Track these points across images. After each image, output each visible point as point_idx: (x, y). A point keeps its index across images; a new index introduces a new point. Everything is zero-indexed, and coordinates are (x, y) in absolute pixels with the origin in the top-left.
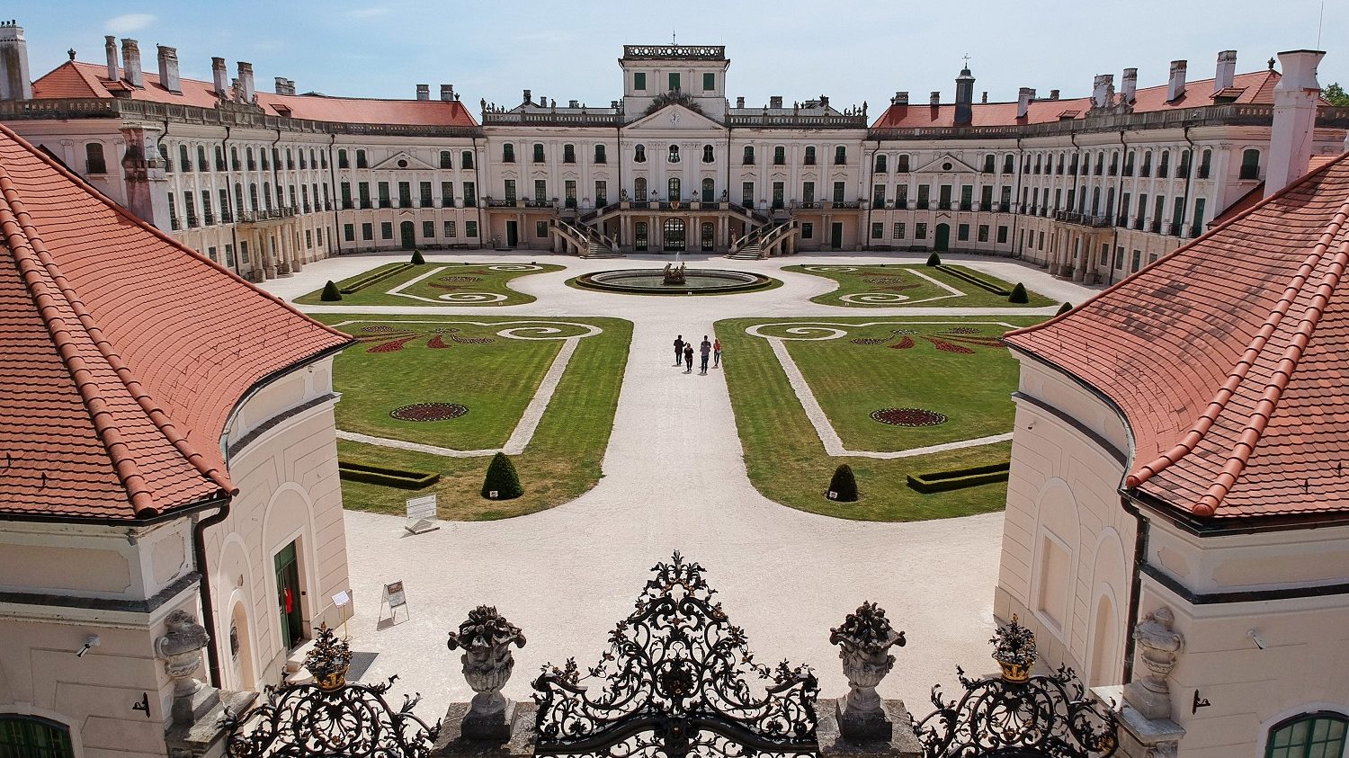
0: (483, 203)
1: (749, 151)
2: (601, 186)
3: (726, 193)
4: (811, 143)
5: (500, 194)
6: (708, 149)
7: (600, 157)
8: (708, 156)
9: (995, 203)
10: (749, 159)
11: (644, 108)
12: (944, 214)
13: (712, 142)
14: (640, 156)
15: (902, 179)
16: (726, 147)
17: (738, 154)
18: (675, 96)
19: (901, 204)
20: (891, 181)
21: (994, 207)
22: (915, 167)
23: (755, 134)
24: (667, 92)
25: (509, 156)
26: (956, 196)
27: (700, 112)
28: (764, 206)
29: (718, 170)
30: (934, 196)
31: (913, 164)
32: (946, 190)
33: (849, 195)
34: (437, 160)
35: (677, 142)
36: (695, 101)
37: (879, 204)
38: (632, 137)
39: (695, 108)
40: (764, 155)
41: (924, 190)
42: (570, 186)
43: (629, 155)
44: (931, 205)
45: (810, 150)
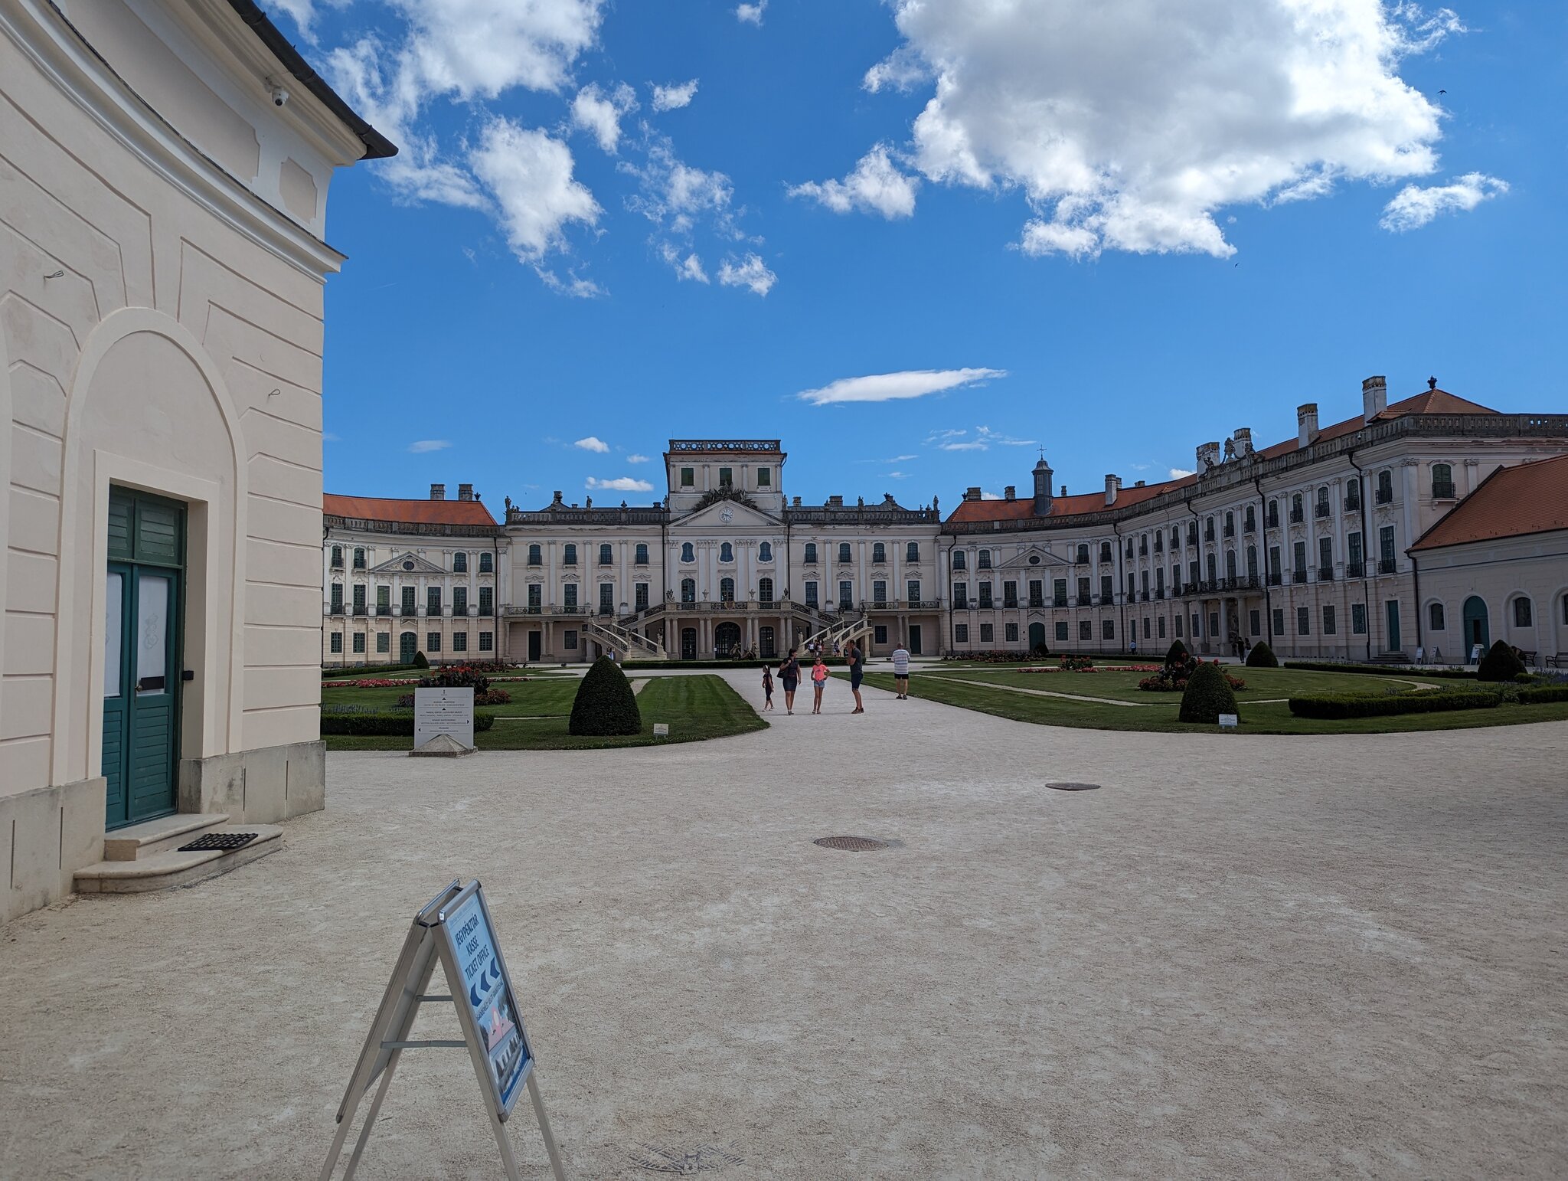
0: (501, 611)
1: (810, 548)
2: (642, 591)
3: (787, 592)
4: (879, 539)
5: (522, 600)
6: (765, 547)
7: (642, 558)
8: (765, 554)
9: (1095, 596)
10: (811, 557)
11: (692, 505)
12: (1036, 612)
13: (769, 539)
14: (688, 554)
15: (984, 576)
16: (785, 545)
17: (799, 551)
18: (726, 492)
19: (986, 603)
20: (972, 581)
21: (1094, 601)
22: (998, 563)
23: (816, 531)
24: (718, 490)
25: (535, 558)
26: (1048, 591)
27: (755, 508)
28: (830, 607)
29: (776, 570)
30: (1023, 592)
31: (996, 559)
32: (1036, 587)
33: (926, 595)
34: (449, 562)
35: (731, 540)
36: (749, 497)
37: (960, 604)
38: (680, 536)
39: (750, 504)
40: (828, 553)
41: (1010, 587)
42: (606, 591)
43: (677, 553)
44: (1021, 603)
45: (879, 547)
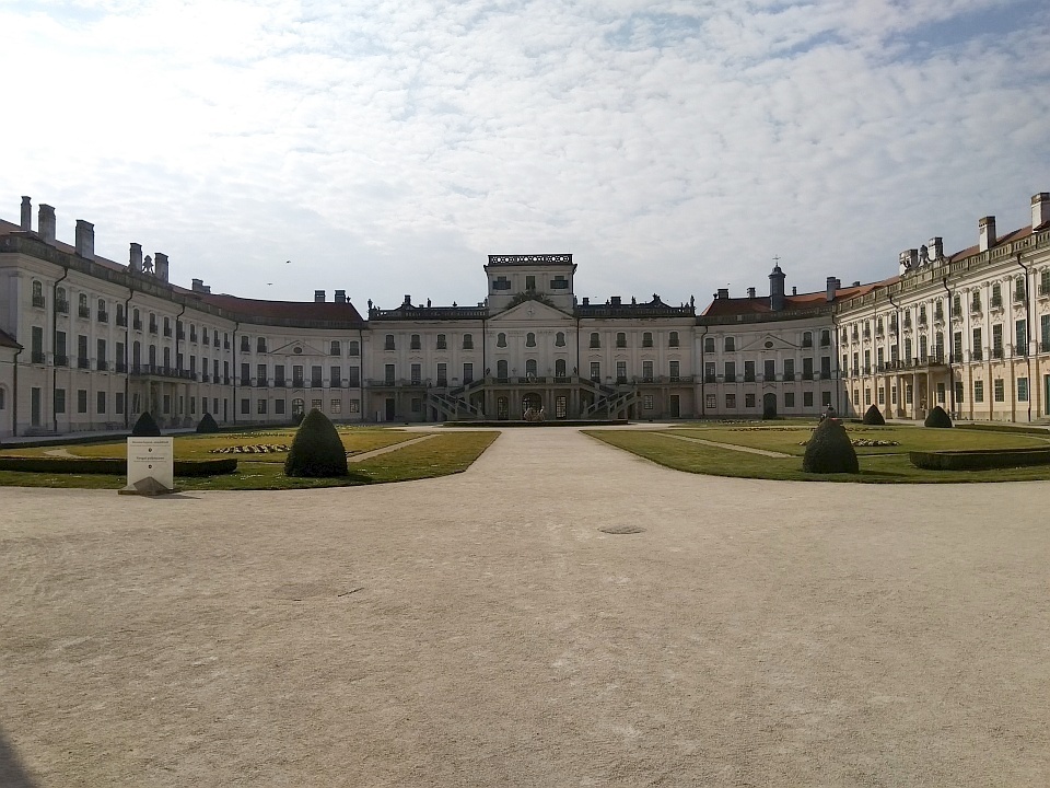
0: (365, 384)
1: (595, 336)
2: (468, 367)
3: (576, 370)
4: (648, 330)
5: (381, 376)
6: (560, 336)
7: (468, 345)
8: (560, 342)
9: (816, 373)
10: (595, 344)
11: (505, 304)
12: (770, 385)
13: (563, 330)
14: (502, 342)
15: (729, 358)
16: (575, 334)
17: (586, 339)
18: (531, 294)
19: (730, 378)
20: (720, 359)
21: (815, 376)
22: (740, 347)
23: (599, 323)
24: (525, 291)
25: (390, 345)
26: (779, 369)
27: (552, 306)
28: (609, 381)
29: (569, 353)
30: (760, 369)
31: (738, 344)
32: (770, 365)
33: (683, 372)
34: (327, 348)
35: (534, 331)
36: (548, 297)
37: (711, 379)
38: (496, 328)
39: (547, 303)
40: (608, 340)
41: (749, 366)
42: (442, 368)
43: (493, 341)
44: (757, 378)
45: (648, 336)
